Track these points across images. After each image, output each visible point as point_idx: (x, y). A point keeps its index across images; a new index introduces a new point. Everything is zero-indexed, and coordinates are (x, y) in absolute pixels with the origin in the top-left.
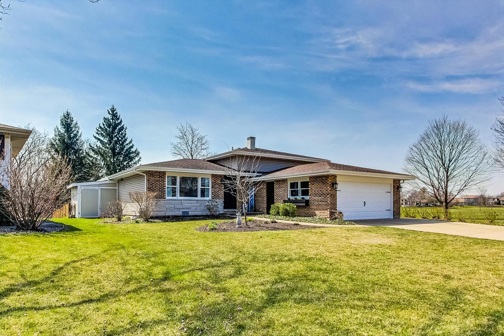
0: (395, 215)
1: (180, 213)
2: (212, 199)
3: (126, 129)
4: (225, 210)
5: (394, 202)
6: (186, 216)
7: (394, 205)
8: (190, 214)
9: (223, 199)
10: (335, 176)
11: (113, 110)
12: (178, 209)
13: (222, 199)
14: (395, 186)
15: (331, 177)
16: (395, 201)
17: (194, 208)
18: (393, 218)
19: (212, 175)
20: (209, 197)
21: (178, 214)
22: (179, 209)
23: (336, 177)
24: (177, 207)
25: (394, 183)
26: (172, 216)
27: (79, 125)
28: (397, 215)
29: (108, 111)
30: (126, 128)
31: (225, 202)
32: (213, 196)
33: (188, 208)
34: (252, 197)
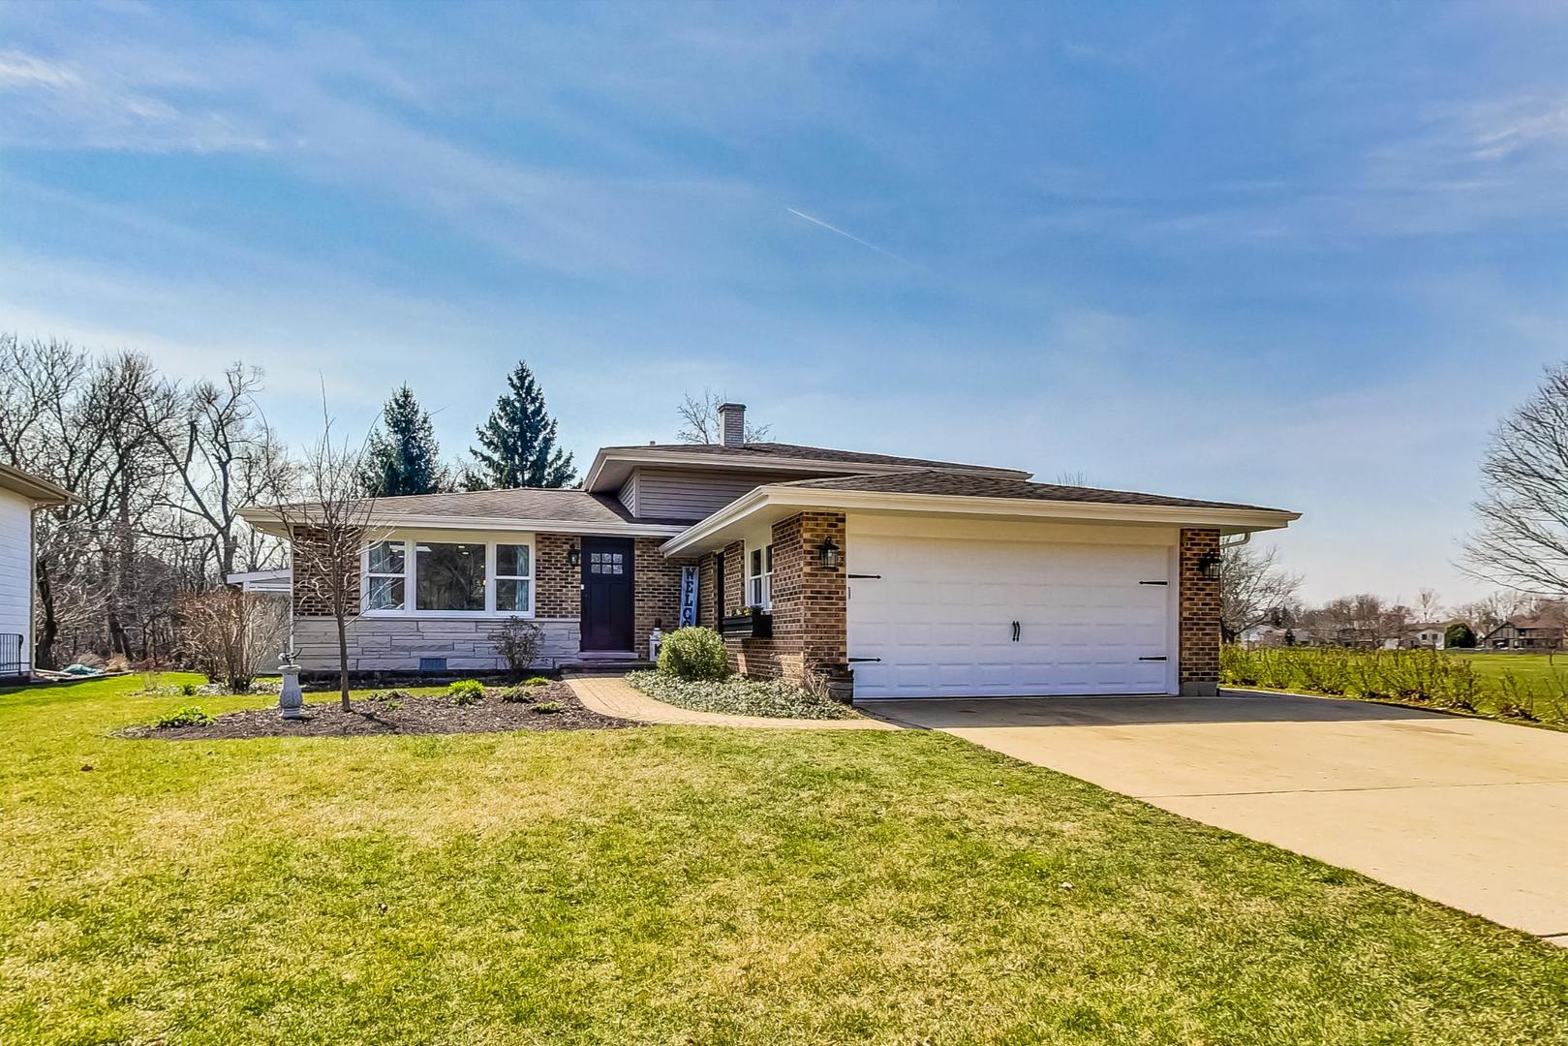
0: (1188, 679)
1: (414, 664)
2: (536, 616)
3: (553, 427)
4: (587, 654)
5: (1181, 624)
6: (432, 674)
7: (1181, 634)
8: (450, 665)
9: (577, 617)
10: (836, 519)
11: (522, 375)
12: (404, 648)
13: (573, 617)
14: (1188, 554)
15: (817, 519)
16: (1185, 619)
17: (463, 646)
18: (1177, 693)
19: (538, 534)
20: (527, 610)
21: (406, 666)
22: (410, 649)
23: (843, 520)
24: (402, 643)
25: (1182, 545)
26: (382, 672)
27: (432, 421)
28: (1202, 679)
29: (510, 379)
30: (554, 422)
31: (585, 628)
32: (539, 605)
33: (441, 648)
34: (690, 610)
